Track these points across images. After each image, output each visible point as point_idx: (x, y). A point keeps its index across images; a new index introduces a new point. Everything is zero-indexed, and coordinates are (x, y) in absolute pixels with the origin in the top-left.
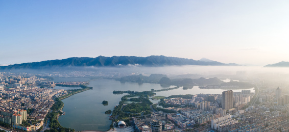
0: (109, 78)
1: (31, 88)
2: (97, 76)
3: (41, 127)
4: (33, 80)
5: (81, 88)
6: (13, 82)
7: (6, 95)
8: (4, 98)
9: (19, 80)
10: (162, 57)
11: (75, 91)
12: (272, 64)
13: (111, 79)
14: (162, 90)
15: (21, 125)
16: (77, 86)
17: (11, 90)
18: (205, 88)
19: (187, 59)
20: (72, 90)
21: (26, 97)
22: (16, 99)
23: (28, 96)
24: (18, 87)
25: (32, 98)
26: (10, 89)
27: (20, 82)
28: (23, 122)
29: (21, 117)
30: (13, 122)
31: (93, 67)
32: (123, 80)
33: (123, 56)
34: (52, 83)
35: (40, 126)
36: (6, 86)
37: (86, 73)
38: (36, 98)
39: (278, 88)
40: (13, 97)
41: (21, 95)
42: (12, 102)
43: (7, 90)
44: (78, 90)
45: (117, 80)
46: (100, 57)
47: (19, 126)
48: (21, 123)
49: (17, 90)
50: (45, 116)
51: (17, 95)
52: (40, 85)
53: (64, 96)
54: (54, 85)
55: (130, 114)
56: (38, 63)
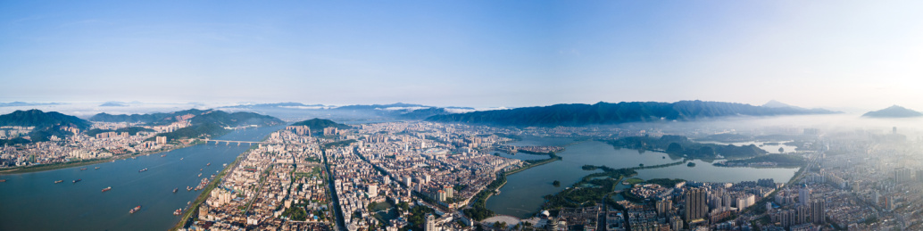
0: (601, 140)
1: (480, 156)
3: (464, 206)
4: (490, 141)
6: (462, 145)
7: (446, 165)
8: (441, 170)
9: (470, 141)
11: (536, 161)
13: (604, 141)
14: (672, 164)
15: (445, 202)
16: (545, 154)
17: (454, 158)
20: (531, 161)
21: (467, 169)
22: (455, 170)
23: (470, 167)
24: (464, 154)
25: (473, 171)
26: (454, 155)
27: (471, 145)
28: (447, 199)
29: (445, 193)
30: (438, 198)
32: (617, 144)
34: (513, 148)
35: (464, 204)
36: (451, 150)
37: (574, 129)
38: (478, 172)
40: (452, 169)
41: (462, 166)
42: (448, 174)
43: (449, 157)
44: (539, 160)
45: (609, 142)
46: (601, 103)
47: (443, 203)
48: (445, 199)
49: (461, 158)
50: (475, 194)
51: (458, 166)
52: (497, 149)
53: (516, 169)
54: (515, 150)
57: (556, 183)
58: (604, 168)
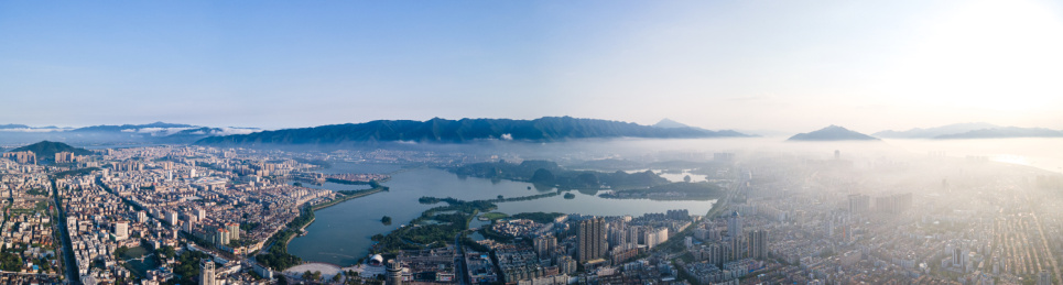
0: (440, 168)
3: (256, 251)
4: (287, 169)
5: (368, 188)
6: (247, 173)
7: (226, 197)
8: (220, 204)
9: (258, 168)
10: (567, 120)
11: (353, 193)
12: (807, 131)
13: (443, 168)
15: (227, 245)
16: (365, 183)
17: (237, 189)
19: (624, 123)
20: (347, 193)
21: (257, 202)
22: (240, 204)
24: (252, 183)
26: (237, 186)
27: (260, 172)
28: (232, 241)
29: (228, 233)
30: (217, 241)
31: (412, 142)
32: (462, 172)
34: (319, 176)
35: (256, 249)
36: (233, 179)
38: (272, 207)
40: (235, 203)
41: (250, 199)
44: (358, 192)
47: (225, 247)
48: (228, 242)
49: (247, 189)
50: (271, 235)
51: (243, 199)
52: (297, 179)
53: (327, 203)
54: (322, 179)
56: (310, 129)
57: (386, 220)
58: (449, 200)
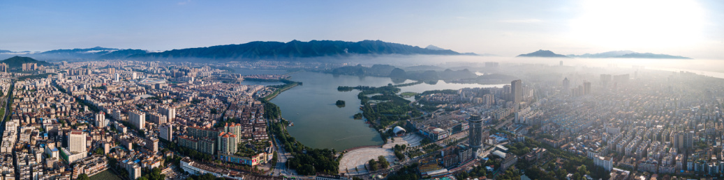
1: (210, 84)
2: (295, 67)
4: (206, 72)
5: (283, 84)
6: (179, 75)
9: (187, 72)
10: (379, 42)
11: (279, 87)
12: (526, 53)
15: (236, 154)
16: (275, 81)
17: (181, 87)
18: (459, 82)
19: (411, 46)
20: (275, 87)
21: (211, 97)
22: (195, 101)
23: (214, 96)
24: (190, 82)
25: (224, 100)
26: (179, 85)
27: (189, 74)
30: (220, 150)
33: (326, 40)
34: (238, 76)
36: (170, 80)
38: (231, 99)
39: (566, 79)
40: (191, 99)
41: (201, 95)
42: (192, 106)
43: (174, 86)
44: (281, 86)
45: (326, 72)
47: (234, 157)
49: (191, 87)
50: (265, 130)
51: (195, 94)
52: (222, 79)
53: (269, 95)
54: (242, 79)
55: (395, 117)
57: (341, 103)
